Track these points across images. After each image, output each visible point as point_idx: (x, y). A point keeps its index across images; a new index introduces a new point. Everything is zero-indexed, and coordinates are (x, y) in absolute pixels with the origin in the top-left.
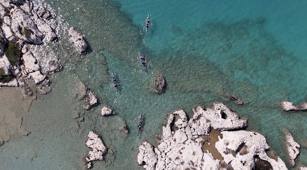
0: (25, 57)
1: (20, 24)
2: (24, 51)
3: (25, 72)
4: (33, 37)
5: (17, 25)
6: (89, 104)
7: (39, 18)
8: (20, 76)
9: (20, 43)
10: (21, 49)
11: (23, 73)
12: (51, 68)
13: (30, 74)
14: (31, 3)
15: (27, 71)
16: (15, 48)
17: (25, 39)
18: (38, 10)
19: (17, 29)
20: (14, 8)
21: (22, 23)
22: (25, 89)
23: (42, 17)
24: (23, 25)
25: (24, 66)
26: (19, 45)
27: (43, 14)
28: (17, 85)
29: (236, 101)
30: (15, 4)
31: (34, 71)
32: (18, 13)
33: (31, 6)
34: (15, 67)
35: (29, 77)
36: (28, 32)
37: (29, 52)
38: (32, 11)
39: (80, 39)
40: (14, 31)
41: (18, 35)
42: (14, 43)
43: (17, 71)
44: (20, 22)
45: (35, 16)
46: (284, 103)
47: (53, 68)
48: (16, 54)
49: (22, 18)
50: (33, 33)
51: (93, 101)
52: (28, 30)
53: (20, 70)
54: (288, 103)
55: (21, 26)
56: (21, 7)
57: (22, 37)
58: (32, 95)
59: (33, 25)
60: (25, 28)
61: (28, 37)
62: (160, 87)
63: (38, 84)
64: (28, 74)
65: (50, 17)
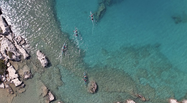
0: (9, 69)
1: (6, 49)
2: (8, 65)
3: (9, 79)
4: (14, 57)
5: (4, 50)
6: (49, 100)
7: (18, 44)
8: (6, 81)
9: (6, 60)
10: (7, 64)
11: (8, 80)
12: (25, 76)
13: (12, 80)
14: (13, 34)
15: (10, 78)
16: (3, 64)
17: (9, 58)
18: (17, 39)
19: (4, 52)
20: (2, 37)
21: (7, 48)
22: (9, 90)
23: (20, 43)
24: (7, 49)
25: (9, 75)
26: (5, 62)
27: (21, 41)
28: (4, 87)
29: (141, 99)
30: (3, 35)
31: (15, 78)
32: (5, 41)
33: (13, 36)
34: (3, 76)
35: (11, 82)
36: (11, 54)
37: (11, 66)
38: (14, 40)
39: (43, 59)
40: (2, 53)
41: (4, 55)
42: (2, 60)
43: (4, 79)
44: (6, 47)
45: (16, 43)
46: (172, 100)
47: (26, 77)
48: (3, 68)
49: (7, 44)
50: (14, 54)
51: (52, 98)
52: (11, 53)
53: (6, 77)
54: (174, 100)
55: (7, 50)
56: (7, 36)
57: (7, 57)
58: (13, 93)
59: (14, 49)
60: (9, 51)
61: (11, 57)
62: (94, 90)
63: (17, 87)
64: (11, 80)
65: (25, 44)
